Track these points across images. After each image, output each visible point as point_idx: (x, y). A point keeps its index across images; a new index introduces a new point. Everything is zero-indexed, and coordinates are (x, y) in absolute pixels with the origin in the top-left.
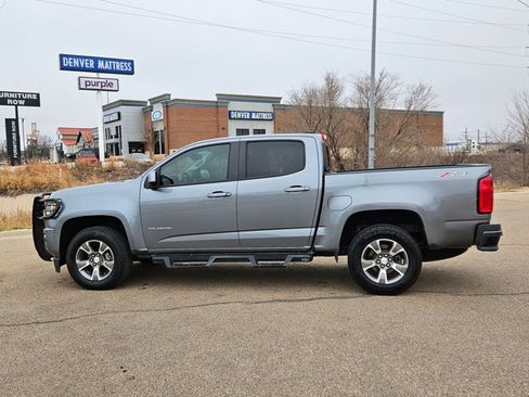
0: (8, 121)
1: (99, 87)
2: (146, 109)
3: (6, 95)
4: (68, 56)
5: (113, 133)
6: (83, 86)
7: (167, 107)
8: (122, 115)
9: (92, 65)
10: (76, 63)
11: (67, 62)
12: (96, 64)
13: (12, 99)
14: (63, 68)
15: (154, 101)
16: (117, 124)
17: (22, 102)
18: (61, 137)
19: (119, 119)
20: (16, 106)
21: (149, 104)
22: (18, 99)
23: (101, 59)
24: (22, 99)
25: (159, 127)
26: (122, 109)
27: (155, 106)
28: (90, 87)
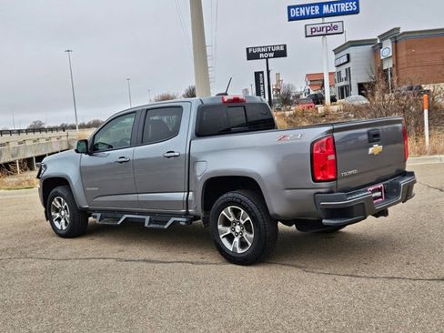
0: (257, 74)
1: (324, 32)
2: (376, 46)
3: (259, 50)
4: (295, 7)
5: (343, 76)
6: (309, 33)
7: (395, 42)
8: (351, 56)
9: (317, 12)
10: (302, 12)
11: (295, 13)
12: (321, 10)
13: (264, 53)
14: (291, 19)
15: (383, 37)
16: (347, 66)
17: (272, 55)
18: (309, 83)
19: (349, 60)
20: (267, 59)
21: (379, 42)
22: (268, 52)
23: (326, 3)
24: (271, 51)
25: (388, 65)
26: (351, 51)
27: (384, 42)
28: (316, 33)
